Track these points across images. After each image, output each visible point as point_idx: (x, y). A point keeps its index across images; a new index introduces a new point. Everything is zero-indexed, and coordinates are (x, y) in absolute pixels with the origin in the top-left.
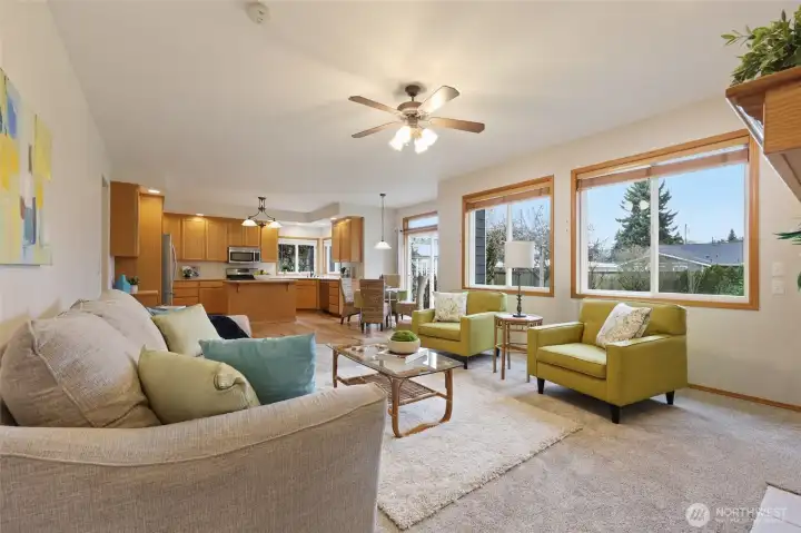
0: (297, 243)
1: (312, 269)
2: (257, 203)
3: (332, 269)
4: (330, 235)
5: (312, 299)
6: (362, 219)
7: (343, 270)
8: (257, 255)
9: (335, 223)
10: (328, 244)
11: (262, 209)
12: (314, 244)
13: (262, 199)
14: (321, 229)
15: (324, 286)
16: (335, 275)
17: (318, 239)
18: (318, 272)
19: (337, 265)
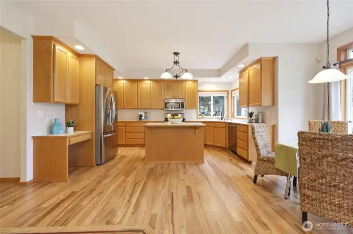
0: (212, 95)
1: (223, 114)
2: (173, 58)
3: (239, 113)
4: (238, 86)
5: (222, 139)
6: (274, 59)
7: (251, 115)
8: (182, 104)
9: (242, 72)
10: (236, 94)
11: (176, 63)
12: (224, 95)
13: (176, 54)
14: (230, 84)
15: (232, 128)
16: (241, 119)
17: (228, 92)
18: (228, 117)
19: (244, 111)
